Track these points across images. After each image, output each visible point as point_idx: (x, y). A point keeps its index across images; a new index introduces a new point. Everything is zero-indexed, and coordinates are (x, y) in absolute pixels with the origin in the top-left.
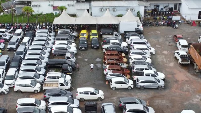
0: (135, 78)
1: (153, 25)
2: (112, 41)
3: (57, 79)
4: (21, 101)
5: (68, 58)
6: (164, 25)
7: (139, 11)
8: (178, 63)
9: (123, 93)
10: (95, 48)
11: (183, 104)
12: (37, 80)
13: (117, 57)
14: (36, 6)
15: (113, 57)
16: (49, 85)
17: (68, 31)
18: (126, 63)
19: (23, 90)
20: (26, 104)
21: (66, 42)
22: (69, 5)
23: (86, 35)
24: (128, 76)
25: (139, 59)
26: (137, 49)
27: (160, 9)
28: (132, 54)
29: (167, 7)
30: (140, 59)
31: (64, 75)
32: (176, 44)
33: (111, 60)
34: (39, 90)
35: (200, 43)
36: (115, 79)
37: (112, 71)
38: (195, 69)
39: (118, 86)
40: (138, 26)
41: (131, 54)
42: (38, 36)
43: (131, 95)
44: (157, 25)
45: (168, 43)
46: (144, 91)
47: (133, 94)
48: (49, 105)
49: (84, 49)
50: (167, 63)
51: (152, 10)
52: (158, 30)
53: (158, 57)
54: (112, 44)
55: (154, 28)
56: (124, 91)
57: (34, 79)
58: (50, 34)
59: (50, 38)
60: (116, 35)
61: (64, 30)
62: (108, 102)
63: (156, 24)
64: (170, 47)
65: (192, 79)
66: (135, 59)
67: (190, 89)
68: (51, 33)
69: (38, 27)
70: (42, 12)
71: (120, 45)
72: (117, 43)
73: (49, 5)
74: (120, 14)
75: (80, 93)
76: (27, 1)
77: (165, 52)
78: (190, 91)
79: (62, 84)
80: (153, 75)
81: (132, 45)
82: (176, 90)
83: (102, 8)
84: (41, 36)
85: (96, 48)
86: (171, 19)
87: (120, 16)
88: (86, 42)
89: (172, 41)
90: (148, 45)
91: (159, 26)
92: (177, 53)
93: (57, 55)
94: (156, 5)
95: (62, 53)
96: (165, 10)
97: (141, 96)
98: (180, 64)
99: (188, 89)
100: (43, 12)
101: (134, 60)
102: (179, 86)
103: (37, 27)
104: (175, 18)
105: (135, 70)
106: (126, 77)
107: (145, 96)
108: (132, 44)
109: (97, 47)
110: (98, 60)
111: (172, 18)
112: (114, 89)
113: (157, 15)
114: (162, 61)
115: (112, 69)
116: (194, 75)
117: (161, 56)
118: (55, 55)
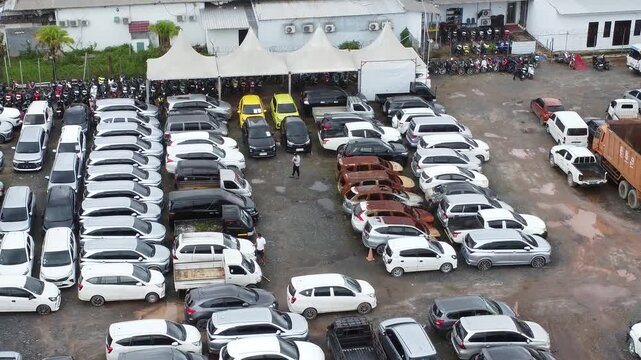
0: (460, 236)
1: (457, 72)
2: (351, 126)
3: (213, 255)
4: (121, 330)
5: (229, 185)
6: (489, 70)
7: (406, 29)
8: (567, 184)
9: (429, 284)
10: (298, 150)
11: (622, 307)
12: (150, 261)
13: (382, 176)
14: (73, 24)
15: (370, 175)
16: (189, 274)
17: (200, 99)
18: (412, 190)
19: (108, 297)
20: (140, 339)
21: (204, 135)
22: (180, 18)
23: (260, 110)
24: (434, 233)
25: (451, 176)
26: (437, 146)
27: (464, 21)
28: (423, 162)
29: (486, 13)
30: (454, 177)
31: (233, 240)
32: (546, 125)
33: (366, 183)
34: (161, 292)
35: (615, 118)
36: (399, 244)
37: (381, 217)
38: (626, 199)
39: (413, 264)
40: (417, 75)
41: (420, 163)
42: (107, 121)
43: (456, 291)
44: (470, 71)
45: (518, 126)
46: (492, 276)
47: (460, 285)
48: (213, 337)
49: (265, 154)
50: (535, 187)
51: (442, 25)
52: (476, 87)
53: (502, 167)
54: (354, 135)
55: (460, 80)
56: (431, 280)
57: (140, 258)
58: (144, 113)
59: (148, 125)
60: (357, 108)
61: (188, 98)
62: (393, 317)
63: (466, 69)
64: (526, 135)
65: (623, 230)
66: (438, 177)
67: (629, 261)
68: (145, 108)
69: (94, 91)
70: (93, 44)
71: (379, 137)
72: (367, 131)
73: (117, 20)
74: (350, 40)
75: (303, 293)
76: (43, 10)
77: (519, 153)
78: (630, 266)
79: (236, 270)
80: (511, 225)
81: (415, 137)
82: (586, 267)
83: (291, 25)
84: (117, 121)
85: (302, 150)
86: (506, 51)
87: (352, 46)
88: (268, 134)
89: (527, 117)
90: (464, 132)
91: (474, 73)
92: (562, 152)
93: (190, 179)
94: (454, 9)
95: (205, 171)
96: (479, 23)
97: (487, 291)
98: (576, 186)
99: (620, 260)
100: (96, 45)
101: (436, 183)
102: (592, 253)
103: (92, 91)
104: (519, 48)
105: (452, 211)
106: (428, 234)
107: (498, 291)
108: (416, 132)
109: (305, 147)
110: (319, 186)
111: (510, 49)
112: (398, 274)
113: (461, 38)
114: (520, 182)
115: (380, 214)
116: (626, 217)
117: (511, 166)
118: (181, 179)
